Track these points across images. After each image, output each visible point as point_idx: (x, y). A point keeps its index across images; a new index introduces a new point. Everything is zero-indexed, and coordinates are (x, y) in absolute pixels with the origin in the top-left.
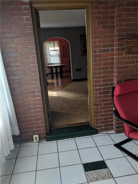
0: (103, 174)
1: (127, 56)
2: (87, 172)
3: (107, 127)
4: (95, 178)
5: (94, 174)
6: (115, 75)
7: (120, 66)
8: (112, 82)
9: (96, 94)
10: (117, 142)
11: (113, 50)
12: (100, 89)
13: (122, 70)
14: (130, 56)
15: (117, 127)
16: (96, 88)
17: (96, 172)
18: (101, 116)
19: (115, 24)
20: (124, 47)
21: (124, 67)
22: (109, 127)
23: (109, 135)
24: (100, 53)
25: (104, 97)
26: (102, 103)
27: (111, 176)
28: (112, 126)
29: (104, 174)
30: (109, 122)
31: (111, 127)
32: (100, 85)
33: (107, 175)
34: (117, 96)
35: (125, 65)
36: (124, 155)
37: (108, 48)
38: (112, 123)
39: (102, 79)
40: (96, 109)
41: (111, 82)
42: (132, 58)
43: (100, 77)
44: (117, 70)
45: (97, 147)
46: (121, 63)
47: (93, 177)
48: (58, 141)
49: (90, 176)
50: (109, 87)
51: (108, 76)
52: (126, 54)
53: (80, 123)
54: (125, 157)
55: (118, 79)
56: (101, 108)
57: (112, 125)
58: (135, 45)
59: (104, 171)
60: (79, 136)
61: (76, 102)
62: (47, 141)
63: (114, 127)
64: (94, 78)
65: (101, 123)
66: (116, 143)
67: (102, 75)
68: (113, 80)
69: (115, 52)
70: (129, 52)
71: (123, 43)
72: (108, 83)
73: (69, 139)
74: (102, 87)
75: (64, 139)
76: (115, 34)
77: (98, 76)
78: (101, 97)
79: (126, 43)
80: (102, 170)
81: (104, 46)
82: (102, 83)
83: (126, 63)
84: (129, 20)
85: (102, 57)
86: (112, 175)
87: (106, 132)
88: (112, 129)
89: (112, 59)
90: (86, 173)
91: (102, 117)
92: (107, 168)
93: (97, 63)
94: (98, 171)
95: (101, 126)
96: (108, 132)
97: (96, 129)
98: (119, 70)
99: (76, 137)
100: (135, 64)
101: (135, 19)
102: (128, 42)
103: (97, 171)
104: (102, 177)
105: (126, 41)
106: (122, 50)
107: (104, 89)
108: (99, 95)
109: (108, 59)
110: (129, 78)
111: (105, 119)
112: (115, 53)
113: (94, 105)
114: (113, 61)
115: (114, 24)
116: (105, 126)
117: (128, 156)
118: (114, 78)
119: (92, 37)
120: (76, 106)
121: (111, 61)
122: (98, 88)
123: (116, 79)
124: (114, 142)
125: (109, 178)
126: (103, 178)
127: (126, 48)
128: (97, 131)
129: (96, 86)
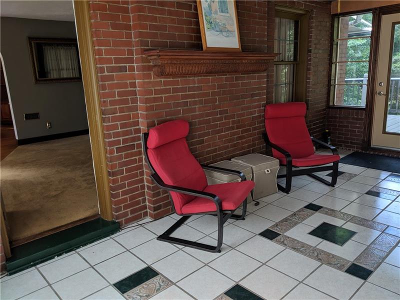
0: (155, 285)
1: (158, 80)
2: (126, 293)
3: (137, 214)
4: (144, 295)
5: (140, 291)
6: (141, 114)
7: (149, 97)
8: (138, 127)
9: (112, 152)
10: (161, 233)
11: (132, 69)
12: (118, 142)
13: (152, 104)
14: (162, 80)
15: (155, 209)
16: (110, 140)
17: (143, 287)
18: (124, 193)
19: (132, 23)
20: (151, 64)
21: (155, 100)
22: (139, 213)
23: (143, 226)
24: (111, 74)
25: (126, 156)
26: (124, 168)
27: (169, 283)
28: (145, 210)
29: (158, 285)
30: (138, 203)
31: (143, 211)
32: (117, 135)
33: (162, 284)
34: (154, 149)
35: (156, 96)
36: (178, 248)
37: (123, 65)
38: (144, 204)
39: (119, 123)
40: (114, 181)
41: (136, 127)
42: (166, 83)
43: (114, 119)
44: (144, 105)
45: (129, 251)
46: (150, 93)
47: (141, 296)
48: (38, 266)
49: (134, 296)
50: (133, 137)
51: (128, 117)
52: (155, 76)
53: (80, 220)
54: (180, 249)
55: (148, 121)
56: (123, 179)
57: (145, 207)
58: (169, 62)
59: (155, 281)
60: (85, 245)
61: (51, 185)
62: (11, 274)
63: (148, 210)
64: (103, 120)
65: (126, 207)
66: (159, 235)
67: (118, 114)
68: (137, 123)
69: (136, 72)
70: (162, 74)
71: (149, 58)
72: (131, 130)
73: (65, 255)
74: (121, 138)
75: (54, 258)
76: (133, 40)
77: (110, 116)
78: (120, 157)
79: (155, 57)
80: (151, 280)
81: (117, 61)
82: (120, 130)
83: (157, 92)
84: (155, 19)
85: (115, 82)
86: (171, 281)
87: (136, 224)
88: (146, 214)
89: (133, 85)
90: (125, 295)
91: (125, 197)
92: (158, 274)
93: (107, 91)
94: (146, 285)
95: (126, 214)
96: (140, 223)
97: (118, 222)
98: (148, 105)
99: (78, 248)
100: (172, 94)
101: (163, 17)
102: (160, 55)
103: (144, 285)
104: (155, 290)
105: (156, 54)
106: (149, 68)
107: (125, 141)
108: (117, 153)
109: (126, 85)
110: (165, 118)
111: (131, 198)
112: (137, 74)
113: (109, 174)
114: (134, 89)
115: (130, 22)
116: (132, 212)
117: (186, 246)
118: (140, 119)
119: (93, 43)
120: (54, 193)
121: (131, 89)
122: (113, 139)
123: (145, 121)
124: (155, 234)
125: (168, 286)
126: (158, 290)
127: (155, 66)
128: (120, 226)
129: (109, 136)
